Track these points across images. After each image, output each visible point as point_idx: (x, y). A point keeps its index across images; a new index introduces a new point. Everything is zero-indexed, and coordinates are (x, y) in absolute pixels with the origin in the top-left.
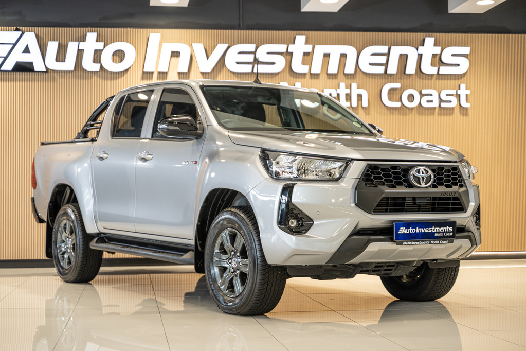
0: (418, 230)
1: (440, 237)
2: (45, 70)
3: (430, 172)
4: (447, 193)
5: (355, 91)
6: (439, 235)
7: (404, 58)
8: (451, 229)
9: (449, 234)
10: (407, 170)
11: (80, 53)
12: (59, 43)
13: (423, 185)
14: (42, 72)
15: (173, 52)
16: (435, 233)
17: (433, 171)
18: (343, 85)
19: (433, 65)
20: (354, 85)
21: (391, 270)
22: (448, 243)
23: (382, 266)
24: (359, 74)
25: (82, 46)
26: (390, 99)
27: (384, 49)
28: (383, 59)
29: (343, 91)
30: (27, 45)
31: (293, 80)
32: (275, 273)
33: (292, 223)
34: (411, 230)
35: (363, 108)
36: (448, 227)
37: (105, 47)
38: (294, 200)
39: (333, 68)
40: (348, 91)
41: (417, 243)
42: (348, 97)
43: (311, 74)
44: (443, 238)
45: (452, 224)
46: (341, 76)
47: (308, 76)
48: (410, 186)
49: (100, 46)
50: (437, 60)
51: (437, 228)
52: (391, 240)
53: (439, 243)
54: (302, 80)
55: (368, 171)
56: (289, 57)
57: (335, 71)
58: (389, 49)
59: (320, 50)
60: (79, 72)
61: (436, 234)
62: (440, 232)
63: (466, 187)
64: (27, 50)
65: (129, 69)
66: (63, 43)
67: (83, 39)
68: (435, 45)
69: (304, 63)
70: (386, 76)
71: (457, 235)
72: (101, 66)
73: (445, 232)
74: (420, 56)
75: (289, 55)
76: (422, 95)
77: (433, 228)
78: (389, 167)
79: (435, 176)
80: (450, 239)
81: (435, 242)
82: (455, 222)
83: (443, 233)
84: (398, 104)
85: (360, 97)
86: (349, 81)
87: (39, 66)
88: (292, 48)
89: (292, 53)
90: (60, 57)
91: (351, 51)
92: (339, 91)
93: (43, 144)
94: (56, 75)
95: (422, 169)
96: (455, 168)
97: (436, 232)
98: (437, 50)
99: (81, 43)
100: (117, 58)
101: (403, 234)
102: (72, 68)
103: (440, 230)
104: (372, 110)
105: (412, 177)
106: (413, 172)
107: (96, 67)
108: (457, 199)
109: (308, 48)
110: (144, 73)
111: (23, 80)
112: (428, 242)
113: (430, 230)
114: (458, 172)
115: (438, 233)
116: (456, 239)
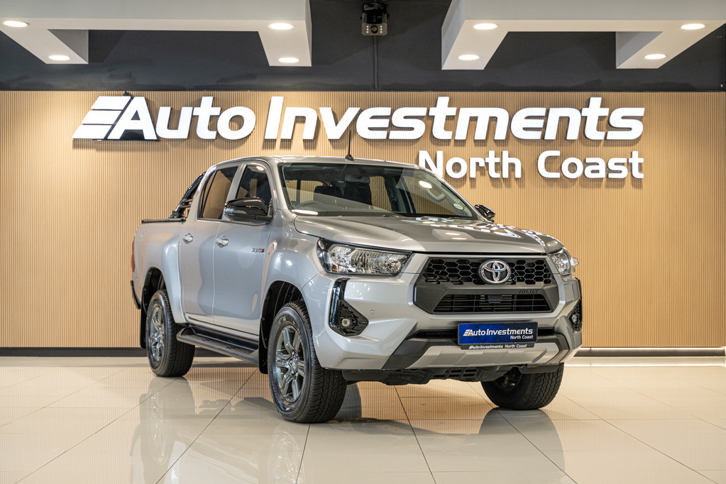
0: (489, 332)
1: (517, 340)
2: (156, 138)
3: (507, 267)
4: (527, 290)
5: (506, 161)
6: (515, 338)
7: (564, 122)
8: (531, 331)
9: (528, 337)
10: (477, 264)
11: (194, 119)
12: (171, 109)
13: (496, 281)
14: (153, 140)
15: (297, 117)
16: (510, 335)
17: (511, 265)
18: (492, 153)
19: (599, 129)
20: (505, 154)
21: (473, 375)
22: (528, 347)
23: (460, 371)
24: (511, 141)
25: (197, 111)
26: (548, 169)
27: (541, 111)
28: (540, 123)
29: (492, 160)
30: (137, 112)
31: (435, 147)
32: (331, 377)
33: (346, 322)
34: (480, 333)
35: (517, 179)
36: (527, 330)
37: (221, 112)
38: (347, 296)
39: (481, 134)
40: (498, 160)
41: (487, 347)
42: (499, 167)
43: (456, 141)
44: (521, 341)
45: (532, 325)
46: (490, 142)
47: (452, 142)
48: (481, 282)
49: (216, 111)
50: (605, 124)
51: (513, 331)
52: (456, 343)
53: (516, 347)
54: (445, 148)
55: (430, 265)
56: (430, 122)
57: (483, 137)
58: (547, 112)
59: (466, 113)
60: (194, 141)
61: (512, 337)
62: (517, 335)
63: (556, 283)
64: (136, 117)
65: (248, 136)
66: (176, 108)
67: (198, 104)
68: (602, 106)
69: (446, 128)
70: (544, 143)
71: (538, 338)
72: (218, 134)
73: (523, 334)
74: (584, 119)
75: (429, 119)
76: (586, 164)
77: (508, 330)
78: (455, 261)
79: (512, 271)
80: (530, 343)
81: (510, 347)
82: (536, 323)
83: (521, 335)
84: (557, 175)
85: (512, 166)
86: (499, 149)
87: (149, 134)
88: (433, 111)
89: (433, 117)
90: (173, 123)
91: (502, 115)
92: (487, 160)
93: (143, 222)
94: (168, 144)
95: (496, 262)
96: (541, 262)
97: (512, 335)
98: (605, 112)
99: (195, 108)
100: (235, 125)
101: (470, 337)
102: (185, 136)
103: (518, 332)
104: (527, 182)
105: (483, 271)
106: (485, 266)
107: (212, 135)
108: (541, 296)
109: (452, 111)
110: (266, 141)
111: (133, 150)
112: (502, 347)
113: (504, 332)
114: (545, 265)
115: (514, 335)
116: (538, 342)
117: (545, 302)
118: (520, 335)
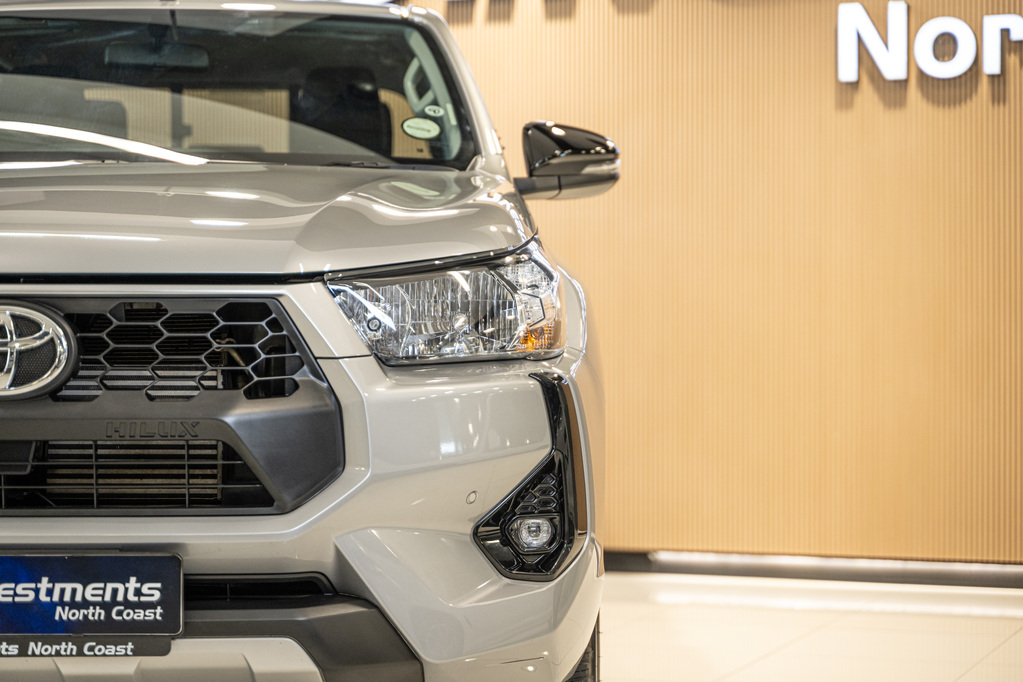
1: (84, 626)
3: (50, 327)
6: (79, 615)
8: (152, 591)
9: (139, 615)
16: (52, 606)
22: (136, 653)
36: (133, 583)
44: (109, 631)
45: (158, 565)
51: (69, 587)
53: (80, 653)
61: (62, 614)
62: (85, 604)
71: (188, 618)
73: (114, 602)
77: (45, 584)
80: (149, 637)
81: (52, 650)
82: (177, 559)
83: (107, 607)
96: (253, 309)
97: (62, 603)
103: (91, 592)
108: (216, 450)
112: (14, 649)
113: (25, 592)
114: (275, 325)
115: (73, 605)
116: (186, 635)
117: (246, 474)
118: (104, 605)
